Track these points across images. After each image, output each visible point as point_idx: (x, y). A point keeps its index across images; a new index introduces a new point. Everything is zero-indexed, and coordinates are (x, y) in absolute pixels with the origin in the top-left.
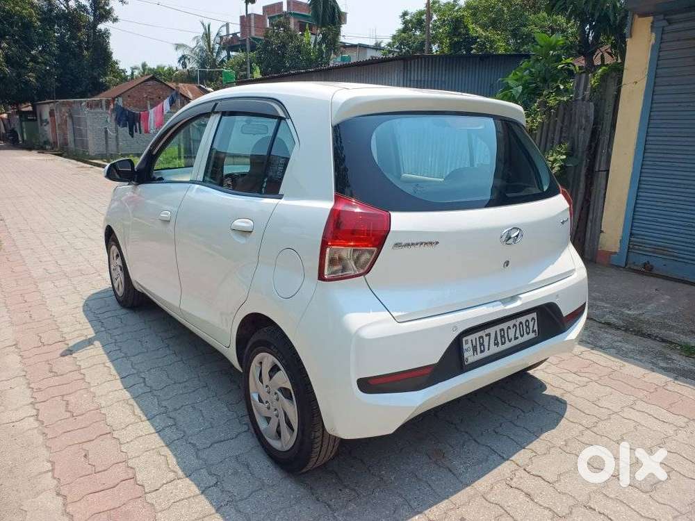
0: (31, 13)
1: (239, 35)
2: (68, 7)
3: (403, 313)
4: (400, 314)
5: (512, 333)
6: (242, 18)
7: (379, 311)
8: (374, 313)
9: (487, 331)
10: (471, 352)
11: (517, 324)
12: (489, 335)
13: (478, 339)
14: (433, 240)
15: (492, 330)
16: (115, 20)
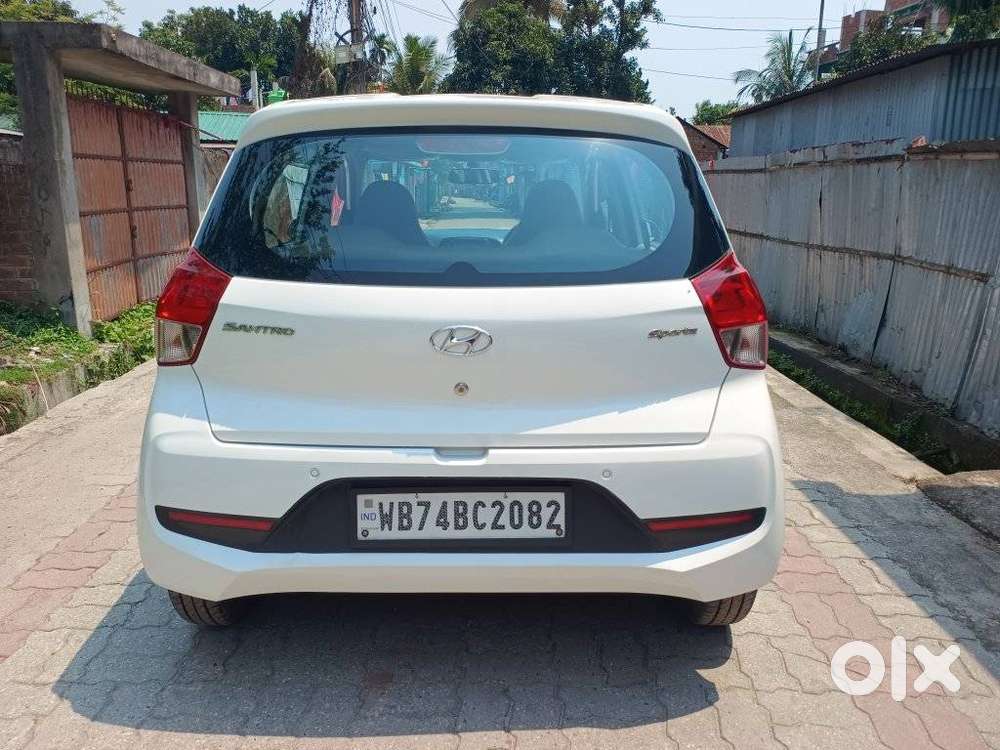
0: (544, 49)
1: (838, 46)
2: (590, 35)
3: (229, 429)
4: (224, 428)
5: (487, 515)
6: (846, 19)
7: (198, 418)
8: (188, 419)
9: (424, 497)
10: (378, 522)
11: (507, 504)
12: (427, 505)
13: (396, 506)
14: (284, 325)
15: (436, 499)
16: (644, 45)
